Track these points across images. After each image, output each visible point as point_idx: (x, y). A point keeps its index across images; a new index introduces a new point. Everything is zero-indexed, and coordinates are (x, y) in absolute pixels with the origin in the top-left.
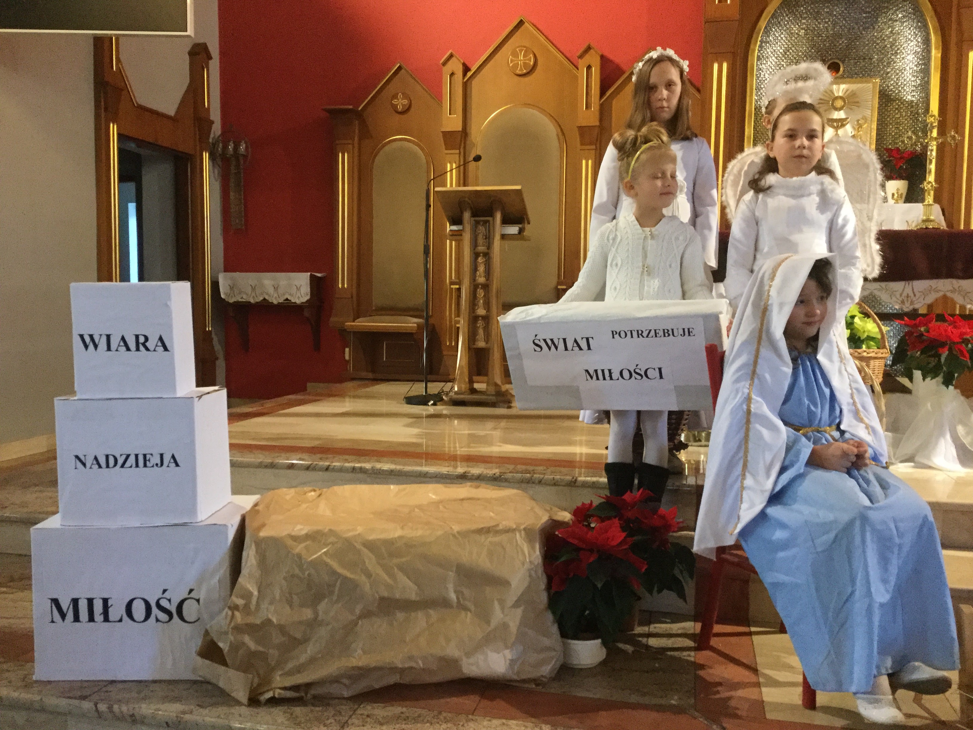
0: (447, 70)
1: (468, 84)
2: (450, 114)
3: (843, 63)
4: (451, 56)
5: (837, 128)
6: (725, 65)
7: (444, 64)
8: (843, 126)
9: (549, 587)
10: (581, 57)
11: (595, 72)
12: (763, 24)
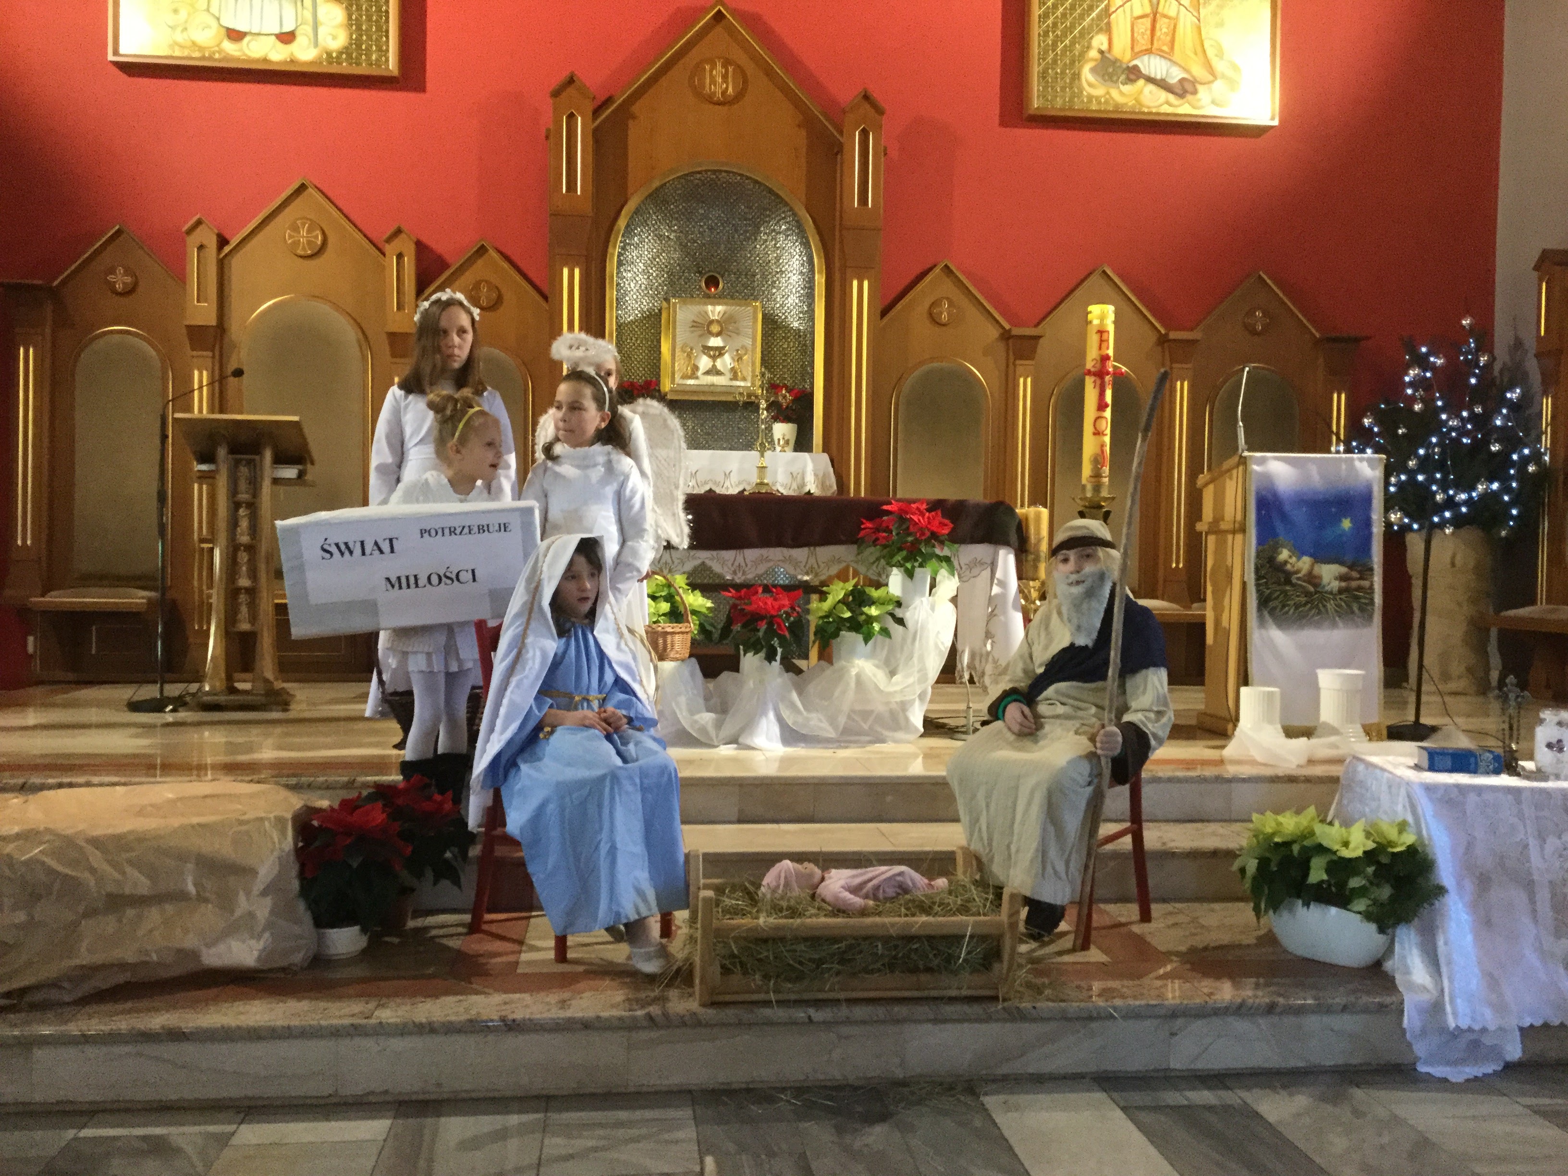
0: (193, 242)
1: (226, 262)
2: (198, 301)
3: (722, 277)
4: (199, 223)
5: (714, 358)
6: (577, 272)
7: (190, 231)
8: (721, 355)
9: (302, 875)
10: (389, 240)
11: (409, 262)
12: (622, 223)
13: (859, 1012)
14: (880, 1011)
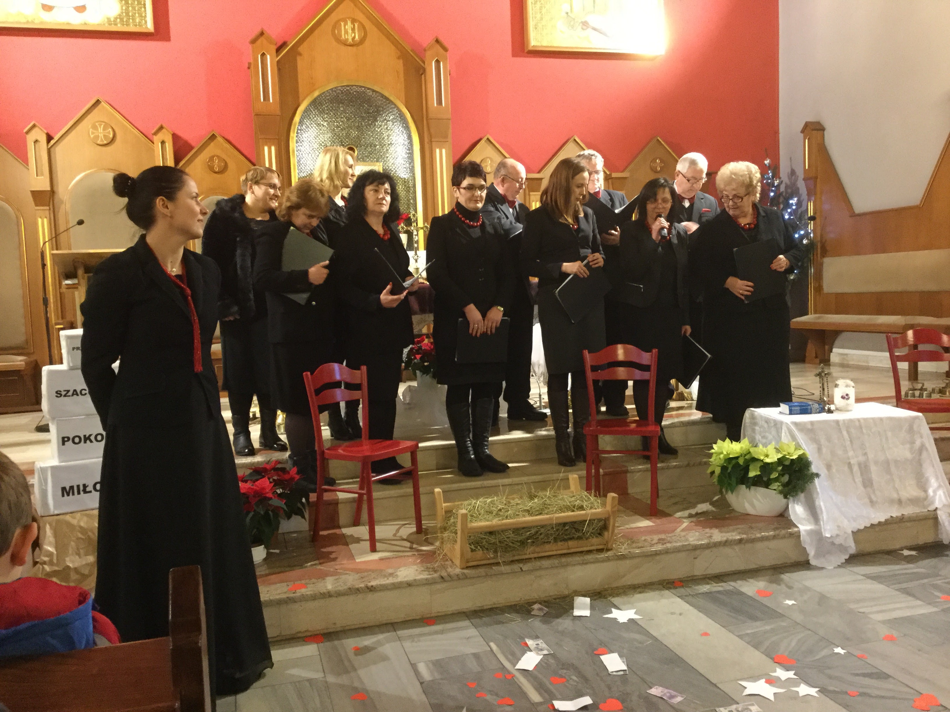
0: (30, 138)
1: (52, 150)
2: (37, 176)
4: (34, 126)
6: (273, 148)
7: (27, 133)
10: (155, 134)
11: (169, 146)
13: (546, 563)
14: (556, 562)
